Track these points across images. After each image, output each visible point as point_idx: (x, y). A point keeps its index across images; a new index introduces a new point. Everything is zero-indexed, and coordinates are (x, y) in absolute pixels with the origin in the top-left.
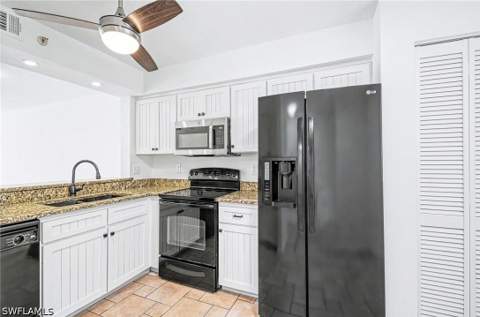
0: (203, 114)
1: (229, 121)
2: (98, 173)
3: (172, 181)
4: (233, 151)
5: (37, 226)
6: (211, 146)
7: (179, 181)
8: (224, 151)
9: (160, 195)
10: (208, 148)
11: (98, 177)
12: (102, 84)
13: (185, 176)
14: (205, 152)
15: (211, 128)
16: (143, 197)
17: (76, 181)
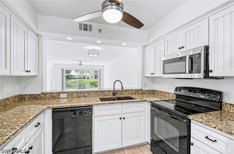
0: (183, 47)
1: (207, 48)
2: (122, 87)
3: (164, 92)
4: (211, 75)
5: (92, 109)
6: (187, 72)
7: (169, 93)
8: (201, 75)
9: (151, 102)
10: (185, 73)
11: (122, 88)
12: (126, 43)
13: (172, 91)
14: (183, 76)
15: (188, 57)
16: (141, 101)
17: (115, 89)
